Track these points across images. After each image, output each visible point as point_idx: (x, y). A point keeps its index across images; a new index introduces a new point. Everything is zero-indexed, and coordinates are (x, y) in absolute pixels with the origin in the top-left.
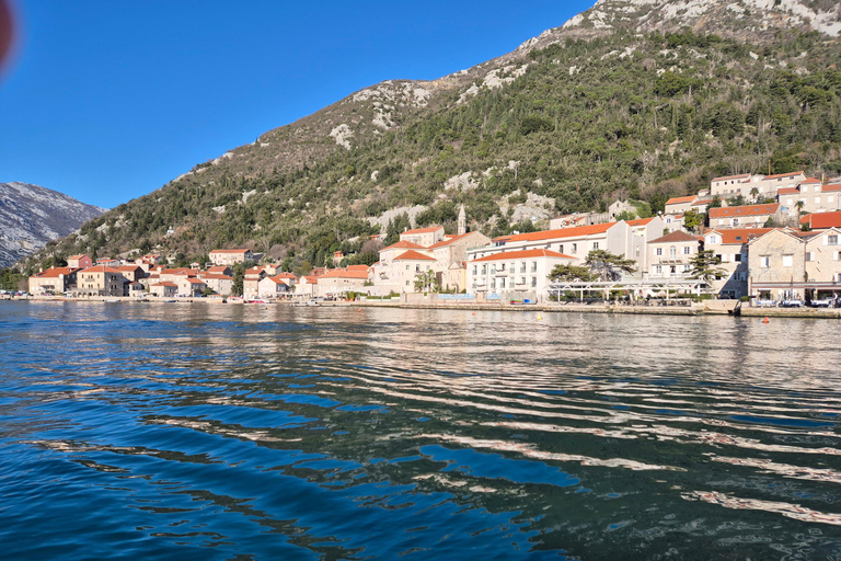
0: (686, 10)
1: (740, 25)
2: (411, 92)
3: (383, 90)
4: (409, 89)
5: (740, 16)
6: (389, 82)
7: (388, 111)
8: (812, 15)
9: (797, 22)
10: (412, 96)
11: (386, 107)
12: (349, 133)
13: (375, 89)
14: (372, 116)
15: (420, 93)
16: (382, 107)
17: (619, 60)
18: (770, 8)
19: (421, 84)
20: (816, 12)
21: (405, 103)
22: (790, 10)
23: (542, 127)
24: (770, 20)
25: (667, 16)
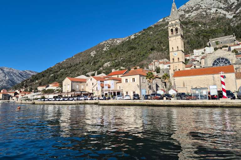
0: (191, 15)
1: (205, 17)
2: (116, 41)
3: (108, 41)
4: (116, 40)
5: (205, 15)
6: (111, 39)
7: (108, 47)
8: (227, 13)
9: (222, 15)
10: (116, 42)
11: (108, 45)
12: (95, 53)
13: (106, 41)
14: (103, 48)
15: (118, 41)
16: (106, 46)
17: (163, 30)
18: (214, 12)
19: (119, 39)
20: (228, 12)
21: (114, 44)
22: (220, 12)
23: (134, 49)
24: (213, 16)
25: (186, 17)
